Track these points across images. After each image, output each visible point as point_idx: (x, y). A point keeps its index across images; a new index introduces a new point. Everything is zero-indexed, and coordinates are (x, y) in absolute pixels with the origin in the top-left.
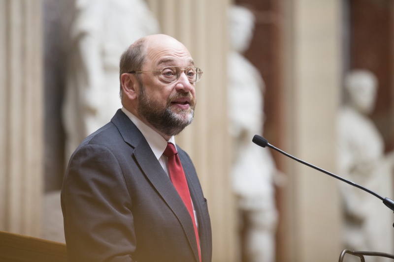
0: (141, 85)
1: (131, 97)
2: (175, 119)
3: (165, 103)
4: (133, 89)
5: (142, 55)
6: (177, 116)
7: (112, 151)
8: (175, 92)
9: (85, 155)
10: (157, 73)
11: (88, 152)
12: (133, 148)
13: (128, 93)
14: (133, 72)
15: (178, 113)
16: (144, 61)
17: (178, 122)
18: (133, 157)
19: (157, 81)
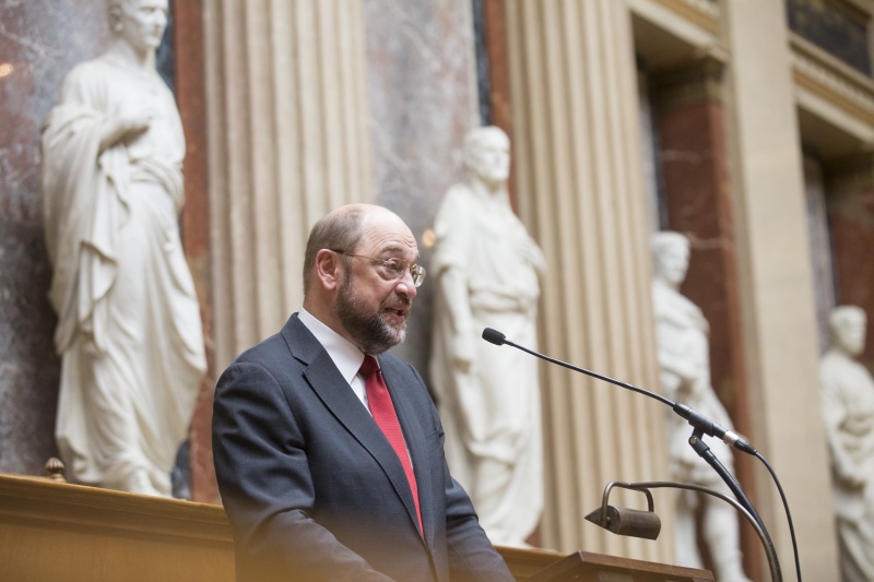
0: (348, 271)
1: (329, 286)
2: (387, 333)
3: (377, 306)
4: (332, 273)
5: (359, 231)
6: (390, 330)
7: (269, 370)
8: (393, 296)
9: (231, 379)
10: (375, 263)
11: (235, 374)
12: (306, 365)
13: (323, 279)
14: (340, 251)
15: (392, 325)
16: (360, 242)
17: (389, 338)
18: (304, 377)
19: (373, 272)
